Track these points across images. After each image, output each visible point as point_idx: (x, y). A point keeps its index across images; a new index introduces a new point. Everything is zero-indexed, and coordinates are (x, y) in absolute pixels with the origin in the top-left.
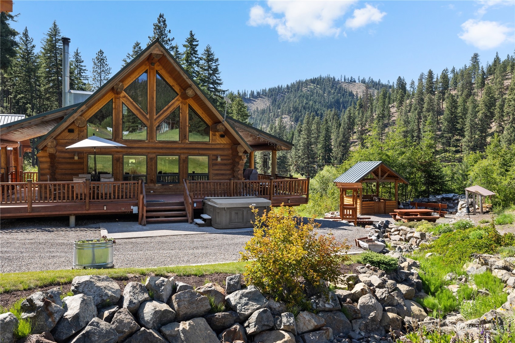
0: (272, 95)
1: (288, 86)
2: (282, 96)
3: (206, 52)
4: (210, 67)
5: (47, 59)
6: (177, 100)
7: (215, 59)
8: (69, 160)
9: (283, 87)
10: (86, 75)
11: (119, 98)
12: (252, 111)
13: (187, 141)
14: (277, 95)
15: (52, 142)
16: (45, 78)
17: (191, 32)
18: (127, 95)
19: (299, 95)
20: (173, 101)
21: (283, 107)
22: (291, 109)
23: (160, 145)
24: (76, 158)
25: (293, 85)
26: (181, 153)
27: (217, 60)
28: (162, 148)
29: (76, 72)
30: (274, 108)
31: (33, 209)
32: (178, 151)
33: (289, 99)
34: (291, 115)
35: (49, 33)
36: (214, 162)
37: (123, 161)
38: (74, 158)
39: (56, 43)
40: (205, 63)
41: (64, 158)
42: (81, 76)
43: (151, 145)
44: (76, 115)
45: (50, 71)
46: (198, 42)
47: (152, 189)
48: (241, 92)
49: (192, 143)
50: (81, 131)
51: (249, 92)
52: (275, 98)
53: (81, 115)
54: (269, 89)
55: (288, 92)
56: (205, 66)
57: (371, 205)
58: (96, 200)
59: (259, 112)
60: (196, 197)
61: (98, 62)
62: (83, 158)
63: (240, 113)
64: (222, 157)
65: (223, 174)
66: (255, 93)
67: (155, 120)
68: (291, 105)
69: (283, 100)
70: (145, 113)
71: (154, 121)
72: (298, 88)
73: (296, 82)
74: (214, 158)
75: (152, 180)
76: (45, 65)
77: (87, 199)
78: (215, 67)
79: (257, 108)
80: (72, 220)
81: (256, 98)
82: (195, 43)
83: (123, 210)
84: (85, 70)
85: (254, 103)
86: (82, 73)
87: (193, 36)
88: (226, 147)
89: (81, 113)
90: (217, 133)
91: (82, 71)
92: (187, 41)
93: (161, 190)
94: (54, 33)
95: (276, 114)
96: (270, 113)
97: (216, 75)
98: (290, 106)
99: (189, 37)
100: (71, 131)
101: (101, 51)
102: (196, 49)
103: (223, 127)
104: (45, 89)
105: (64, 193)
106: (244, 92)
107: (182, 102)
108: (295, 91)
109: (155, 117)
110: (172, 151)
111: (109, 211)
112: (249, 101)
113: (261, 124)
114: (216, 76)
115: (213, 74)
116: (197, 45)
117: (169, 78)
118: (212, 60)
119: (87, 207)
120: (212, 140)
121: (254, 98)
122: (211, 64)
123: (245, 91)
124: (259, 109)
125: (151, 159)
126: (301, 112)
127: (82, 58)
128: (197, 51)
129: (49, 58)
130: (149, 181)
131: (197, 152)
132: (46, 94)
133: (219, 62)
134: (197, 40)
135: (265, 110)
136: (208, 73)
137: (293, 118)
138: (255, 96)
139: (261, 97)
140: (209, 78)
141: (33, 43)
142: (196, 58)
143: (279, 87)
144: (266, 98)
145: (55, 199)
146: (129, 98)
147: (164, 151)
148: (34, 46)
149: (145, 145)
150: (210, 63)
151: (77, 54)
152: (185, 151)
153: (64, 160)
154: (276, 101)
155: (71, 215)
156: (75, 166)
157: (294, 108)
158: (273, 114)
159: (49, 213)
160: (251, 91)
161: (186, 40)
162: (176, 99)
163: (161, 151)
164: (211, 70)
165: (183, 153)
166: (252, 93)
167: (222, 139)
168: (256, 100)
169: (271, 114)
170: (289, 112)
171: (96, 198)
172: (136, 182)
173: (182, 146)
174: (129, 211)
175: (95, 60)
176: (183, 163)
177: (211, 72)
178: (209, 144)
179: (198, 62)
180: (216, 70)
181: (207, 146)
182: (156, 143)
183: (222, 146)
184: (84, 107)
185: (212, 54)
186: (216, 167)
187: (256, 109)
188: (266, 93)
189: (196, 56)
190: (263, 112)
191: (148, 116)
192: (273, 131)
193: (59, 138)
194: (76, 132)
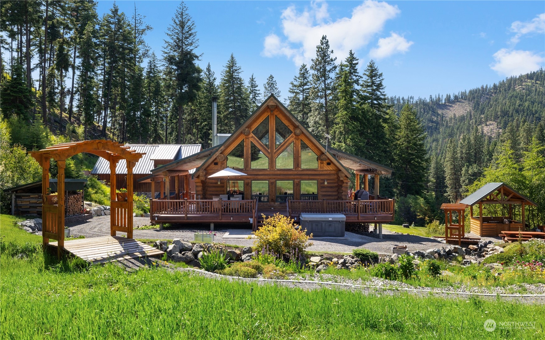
0: (474, 98)
1: (495, 85)
2: (487, 98)
3: (369, 68)
4: (373, 83)
5: (226, 89)
6: (292, 137)
7: (378, 74)
8: (214, 185)
9: (488, 87)
10: (260, 98)
11: (248, 138)
12: (448, 119)
13: (300, 169)
14: (481, 98)
15: (203, 172)
16: (224, 106)
17: (351, 51)
18: (254, 136)
19: (511, 95)
20: (289, 137)
21: (488, 111)
22: (499, 113)
23: (279, 172)
24: (219, 183)
25: (502, 84)
26: (294, 179)
27: (381, 75)
28: (280, 175)
29: (251, 96)
30: (476, 114)
31: (188, 218)
32: (293, 177)
33: (496, 101)
34: (499, 121)
35: (228, 65)
36: (322, 185)
37: (251, 185)
38: (217, 183)
39: (233, 73)
40: (368, 79)
41: (211, 183)
42: (256, 99)
43: (272, 172)
44: (218, 153)
45: (228, 99)
46: (358, 61)
47: (273, 206)
48: (433, 97)
49: (304, 170)
50: (222, 164)
51: (445, 97)
52: (477, 101)
53: (221, 153)
54: (470, 92)
55: (495, 93)
56: (368, 82)
57: (492, 227)
58: (226, 213)
59: (456, 120)
60: (294, 213)
61: (269, 87)
62: (223, 183)
63: (409, 128)
64: (329, 181)
65: (329, 195)
66: (452, 98)
67: (275, 153)
68: (499, 109)
69: (489, 103)
70: (267, 149)
71: (273, 154)
72: (509, 87)
73: (507, 80)
74: (322, 182)
75: (272, 200)
76: (223, 94)
77: (220, 212)
78: (379, 82)
79: (455, 115)
80: (212, 226)
81: (453, 102)
82: (355, 62)
83: (244, 220)
84: (259, 94)
85: (451, 108)
86: (257, 97)
87: (353, 55)
88: (333, 172)
89: (220, 152)
90: (324, 162)
91: (257, 95)
92: (348, 60)
93: (280, 208)
94: (232, 65)
95: (478, 120)
96: (471, 119)
97: (381, 90)
98: (497, 110)
99: (349, 56)
100: (216, 164)
101: (271, 76)
102: (356, 68)
103: (326, 157)
104: (224, 116)
105: (209, 208)
106: (437, 97)
107: (295, 138)
108: (505, 91)
109: (275, 151)
110: (287, 177)
111: (234, 221)
112: (444, 107)
113: (458, 133)
114: (380, 92)
115: (377, 89)
116: (357, 64)
117: (285, 120)
118: (375, 75)
119: (220, 218)
120: (320, 167)
121: (450, 103)
122: (375, 79)
123: (439, 95)
124: (457, 116)
125: (272, 183)
126: (512, 116)
127: (257, 83)
128: (356, 70)
129: (228, 87)
130: (270, 200)
131: (307, 177)
132: (225, 120)
133: (383, 77)
134: (357, 58)
135: (464, 117)
136: (372, 89)
137: (502, 125)
138: (451, 101)
139: (460, 102)
140: (372, 94)
141: (214, 76)
142: (356, 76)
143: (482, 88)
144: (467, 102)
145: (203, 211)
146: (256, 137)
147: (282, 177)
148: (215, 79)
149: (267, 173)
150: (373, 78)
151: (252, 80)
152: (298, 177)
153: (211, 185)
154: (479, 105)
155: (211, 222)
156: (219, 189)
157: (502, 112)
158: (474, 120)
159: (197, 221)
160: (447, 95)
161: (346, 60)
162: (290, 136)
163: (279, 177)
164: (375, 86)
165: (297, 178)
166: (448, 98)
167: (329, 166)
168: (453, 105)
169: (471, 121)
170: (496, 118)
171: (228, 211)
172: (252, 201)
173: (296, 173)
174: (248, 221)
175: (266, 85)
176: (297, 186)
177: (375, 87)
178: (318, 171)
179: (358, 80)
180: (379, 86)
181: (316, 173)
182: (275, 171)
183: (328, 172)
184: (222, 148)
185: (376, 70)
186: (324, 190)
187: (453, 116)
188: (466, 96)
189: (356, 74)
190: (462, 118)
191: (269, 151)
192: (466, 142)
193: (208, 169)
194: (219, 164)
